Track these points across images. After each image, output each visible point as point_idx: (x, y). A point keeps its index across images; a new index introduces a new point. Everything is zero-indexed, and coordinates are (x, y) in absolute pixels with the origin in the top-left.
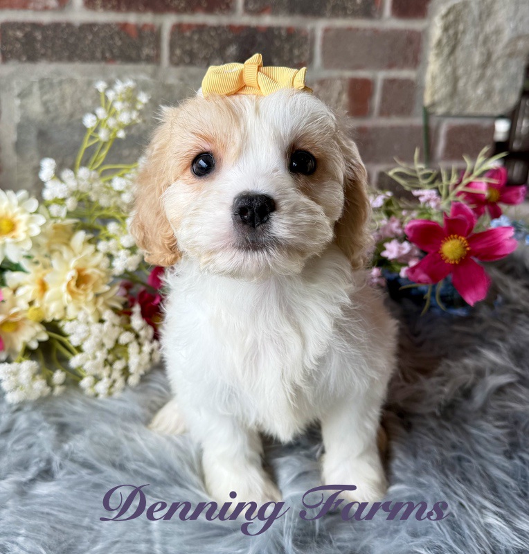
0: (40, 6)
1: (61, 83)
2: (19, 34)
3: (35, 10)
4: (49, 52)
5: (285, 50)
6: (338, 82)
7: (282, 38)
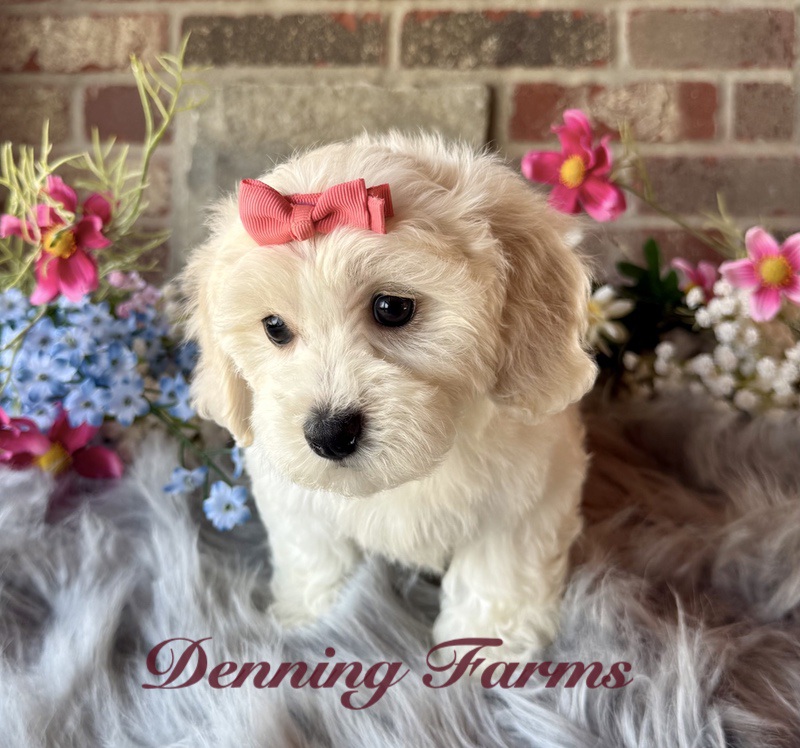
1: (251, 93)
5: (572, 42)
6: (660, 88)
7: (566, 26)
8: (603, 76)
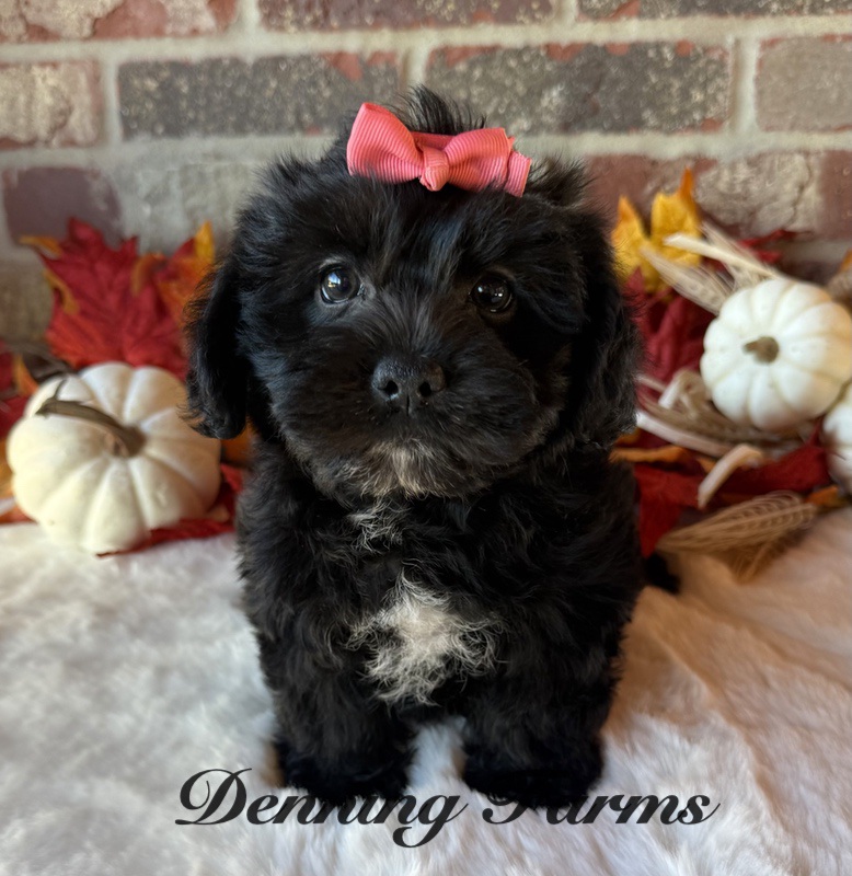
0: (184, 30)
1: (218, 173)
2: (151, 85)
3: (176, 35)
4: (202, 117)
5: (674, 90)
6: (799, 159)
7: (668, 65)
8: (713, 145)
